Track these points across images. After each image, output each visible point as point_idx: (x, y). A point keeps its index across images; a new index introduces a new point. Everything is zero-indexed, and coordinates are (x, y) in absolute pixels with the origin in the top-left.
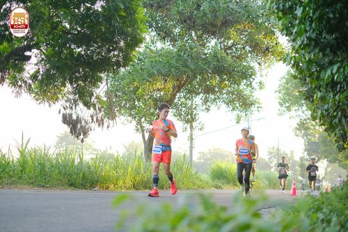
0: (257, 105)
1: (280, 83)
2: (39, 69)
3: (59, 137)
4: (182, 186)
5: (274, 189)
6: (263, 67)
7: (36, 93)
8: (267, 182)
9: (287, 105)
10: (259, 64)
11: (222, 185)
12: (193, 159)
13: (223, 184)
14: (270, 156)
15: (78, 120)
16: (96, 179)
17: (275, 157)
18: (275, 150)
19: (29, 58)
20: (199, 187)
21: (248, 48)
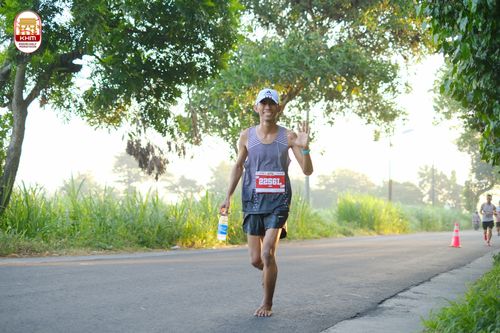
0: (402, 116)
1: (436, 78)
2: (94, 85)
3: (117, 157)
4: (296, 235)
5: (427, 230)
6: (410, 61)
7: (91, 116)
8: (417, 221)
9: (446, 110)
10: (405, 58)
11: (352, 230)
12: (311, 186)
13: (354, 228)
14: (421, 179)
15: (150, 149)
16: (176, 233)
17: (428, 180)
18: (429, 170)
19: (78, 68)
20: (320, 234)
21: (388, 35)
